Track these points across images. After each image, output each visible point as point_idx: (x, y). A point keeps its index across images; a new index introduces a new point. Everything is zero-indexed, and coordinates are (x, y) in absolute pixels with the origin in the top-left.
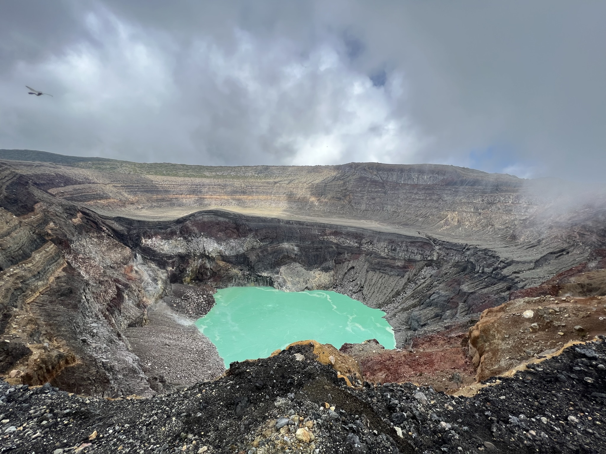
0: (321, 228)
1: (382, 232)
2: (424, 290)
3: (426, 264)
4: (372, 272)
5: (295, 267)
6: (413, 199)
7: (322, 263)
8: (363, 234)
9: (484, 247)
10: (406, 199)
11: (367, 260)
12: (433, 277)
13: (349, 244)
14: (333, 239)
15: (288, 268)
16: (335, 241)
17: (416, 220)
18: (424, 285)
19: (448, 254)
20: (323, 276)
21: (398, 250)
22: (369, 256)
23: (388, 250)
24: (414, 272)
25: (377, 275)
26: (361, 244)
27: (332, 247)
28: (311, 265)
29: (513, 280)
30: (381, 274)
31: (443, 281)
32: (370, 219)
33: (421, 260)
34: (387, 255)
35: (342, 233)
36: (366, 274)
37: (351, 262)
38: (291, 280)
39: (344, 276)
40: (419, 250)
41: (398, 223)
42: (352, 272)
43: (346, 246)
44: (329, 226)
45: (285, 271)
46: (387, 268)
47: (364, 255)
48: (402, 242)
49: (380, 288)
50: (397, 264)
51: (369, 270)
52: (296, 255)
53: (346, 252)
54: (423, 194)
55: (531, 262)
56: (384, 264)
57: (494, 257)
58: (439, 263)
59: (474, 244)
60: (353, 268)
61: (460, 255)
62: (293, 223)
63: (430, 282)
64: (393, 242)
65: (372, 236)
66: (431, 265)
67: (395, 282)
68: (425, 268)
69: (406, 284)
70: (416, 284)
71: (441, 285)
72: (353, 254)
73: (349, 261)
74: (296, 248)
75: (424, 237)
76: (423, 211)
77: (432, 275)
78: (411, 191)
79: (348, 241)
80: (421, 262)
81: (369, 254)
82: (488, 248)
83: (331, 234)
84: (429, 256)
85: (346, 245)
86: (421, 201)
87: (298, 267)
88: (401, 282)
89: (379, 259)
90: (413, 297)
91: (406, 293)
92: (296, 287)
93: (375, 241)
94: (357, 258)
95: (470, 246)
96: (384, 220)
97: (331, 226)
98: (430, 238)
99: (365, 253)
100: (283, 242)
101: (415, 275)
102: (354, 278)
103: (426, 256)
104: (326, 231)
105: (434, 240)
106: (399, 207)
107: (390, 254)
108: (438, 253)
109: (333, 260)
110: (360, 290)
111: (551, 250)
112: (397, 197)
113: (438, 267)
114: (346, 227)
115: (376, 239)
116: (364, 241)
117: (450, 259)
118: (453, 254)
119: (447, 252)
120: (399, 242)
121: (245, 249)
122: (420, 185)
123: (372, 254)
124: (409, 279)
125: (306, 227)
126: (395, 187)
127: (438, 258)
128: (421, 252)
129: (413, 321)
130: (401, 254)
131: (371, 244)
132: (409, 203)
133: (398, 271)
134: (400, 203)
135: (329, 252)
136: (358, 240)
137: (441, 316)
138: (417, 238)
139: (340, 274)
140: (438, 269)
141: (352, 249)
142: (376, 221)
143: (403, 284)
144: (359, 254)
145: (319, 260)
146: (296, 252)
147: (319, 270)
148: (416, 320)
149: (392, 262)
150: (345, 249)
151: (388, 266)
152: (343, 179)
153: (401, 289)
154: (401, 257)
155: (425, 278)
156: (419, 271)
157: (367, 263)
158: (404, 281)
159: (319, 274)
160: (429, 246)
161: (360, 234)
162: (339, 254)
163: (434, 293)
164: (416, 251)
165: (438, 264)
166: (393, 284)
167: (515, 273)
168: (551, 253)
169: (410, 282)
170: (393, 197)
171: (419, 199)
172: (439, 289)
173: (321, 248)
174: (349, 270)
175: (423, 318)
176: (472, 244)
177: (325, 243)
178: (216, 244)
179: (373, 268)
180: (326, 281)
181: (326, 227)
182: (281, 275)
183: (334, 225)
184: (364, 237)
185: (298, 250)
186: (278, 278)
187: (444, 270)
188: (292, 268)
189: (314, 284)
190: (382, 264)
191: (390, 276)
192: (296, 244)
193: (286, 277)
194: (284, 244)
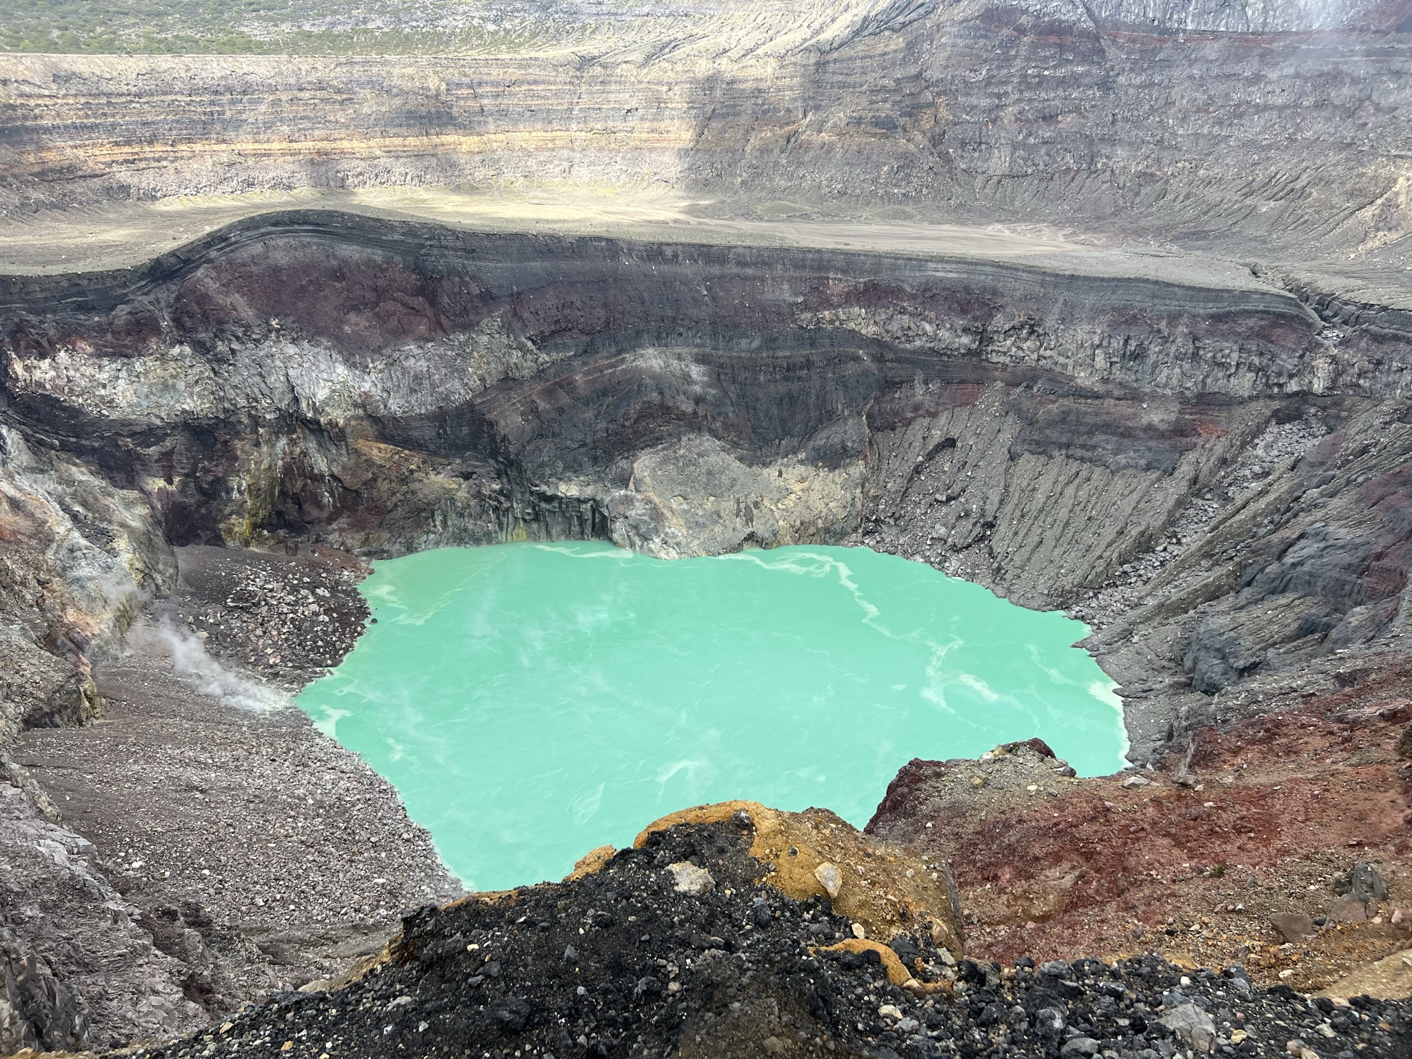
0: (807, 274)
1: (1086, 278)
2: (1259, 525)
3: (1275, 413)
4: (1033, 458)
5: (700, 455)
6: (1238, 106)
7: (815, 429)
8: (995, 292)
10: (1203, 109)
11: (1011, 408)
12: (1303, 469)
13: (935, 338)
15: (666, 461)
16: (870, 330)
17: (1245, 211)
19: (1379, 363)
20: (817, 485)
21: (1153, 358)
22: (1021, 389)
23: (1108, 356)
24: (1219, 449)
25: (1056, 470)
26: (984, 338)
27: (857, 359)
28: (767, 441)
30: (1074, 466)
31: (1349, 482)
32: (1030, 217)
33: (1257, 397)
34: (1104, 381)
35: (900, 290)
36: (1007, 470)
37: (943, 419)
38: (685, 506)
39: (911, 480)
40: (1249, 352)
41: (1162, 232)
42: (946, 463)
43: (921, 351)
44: (840, 261)
45: (654, 470)
46: (1099, 438)
47: (999, 384)
48: (1173, 319)
49: (1066, 525)
50: (1145, 421)
51: (1018, 449)
52: (698, 400)
53: (919, 377)
54: (1288, 82)
56: (1089, 420)
58: (1335, 404)
60: (950, 443)
63: (1291, 491)
64: (1133, 320)
65: (1037, 299)
66: (1299, 417)
67: (1135, 496)
68: (1273, 428)
69: (1180, 503)
71: (1336, 502)
72: (949, 382)
73: (934, 415)
74: (696, 371)
75: (1277, 288)
77: (1297, 461)
78: (1228, 69)
79: (928, 328)
80: (1253, 404)
81: (1023, 378)
83: (850, 297)
84: (1291, 376)
85: (918, 343)
86: (1275, 114)
87: (711, 452)
88: (1159, 496)
89: (1065, 401)
90: (1208, 555)
91: (1178, 542)
92: (704, 535)
93: (1050, 322)
94: (968, 402)
96: (1095, 220)
97: (849, 262)
98: (1302, 296)
99: (1007, 375)
100: (641, 346)
101: (1224, 462)
102: (956, 489)
103: (1280, 374)
104: (827, 286)
105: (1324, 303)
106: (1166, 156)
107: (1118, 374)
108: (1334, 360)
109: (859, 414)
110: (980, 539)
112: (1161, 102)
113: (1332, 422)
114: (918, 262)
115: (1056, 309)
116: (1000, 321)
117: (1387, 385)
118: (1403, 360)
119: (1378, 356)
120: (1160, 318)
121: (475, 382)
123: (1034, 379)
124: (1195, 481)
125: (737, 270)
126: (1155, 51)
127: (1334, 381)
128: (1256, 361)
129: (1202, 654)
130: (1166, 372)
131: (1032, 332)
132: (1216, 131)
133: (1150, 449)
134: (1174, 135)
135: (843, 382)
136: (975, 319)
137: (1328, 627)
138: (1245, 295)
139: (890, 474)
140: (1330, 430)
141: (944, 365)
142: (1057, 224)
143: (1171, 502)
144: (979, 382)
145: (798, 418)
146: (698, 389)
147: (801, 462)
148: (1218, 650)
149: (1125, 408)
150: (916, 363)
151: (1108, 428)
152: (904, 25)
153: (1159, 523)
154: (1166, 386)
155: (1264, 474)
156: (1243, 446)
157: (1010, 419)
158: (1175, 487)
159: (803, 480)
160: (1295, 330)
161: (984, 290)
162: (890, 385)
163: (1303, 535)
164: (1235, 355)
165: (1332, 411)
166: (1127, 505)
169: (1198, 494)
170: (1139, 102)
171: (1266, 108)
172: (1327, 519)
173: (808, 364)
174: (930, 457)
175: (1248, 642)
177: (827, 342)
179: (1038, 443)
180: (832, 505)
181: (828, 269)
182: (637, 491)
183: (866, 254)
184: (1000, 301)
185: (706, 379)
186: (628, 501)
187: (1355, 433)
188: (683, 456)
189: (781, 523)
190: (1079, 423)
191: (1113, 473)
192: (695, 350)
193: (659, 496)
194: (642, 356)
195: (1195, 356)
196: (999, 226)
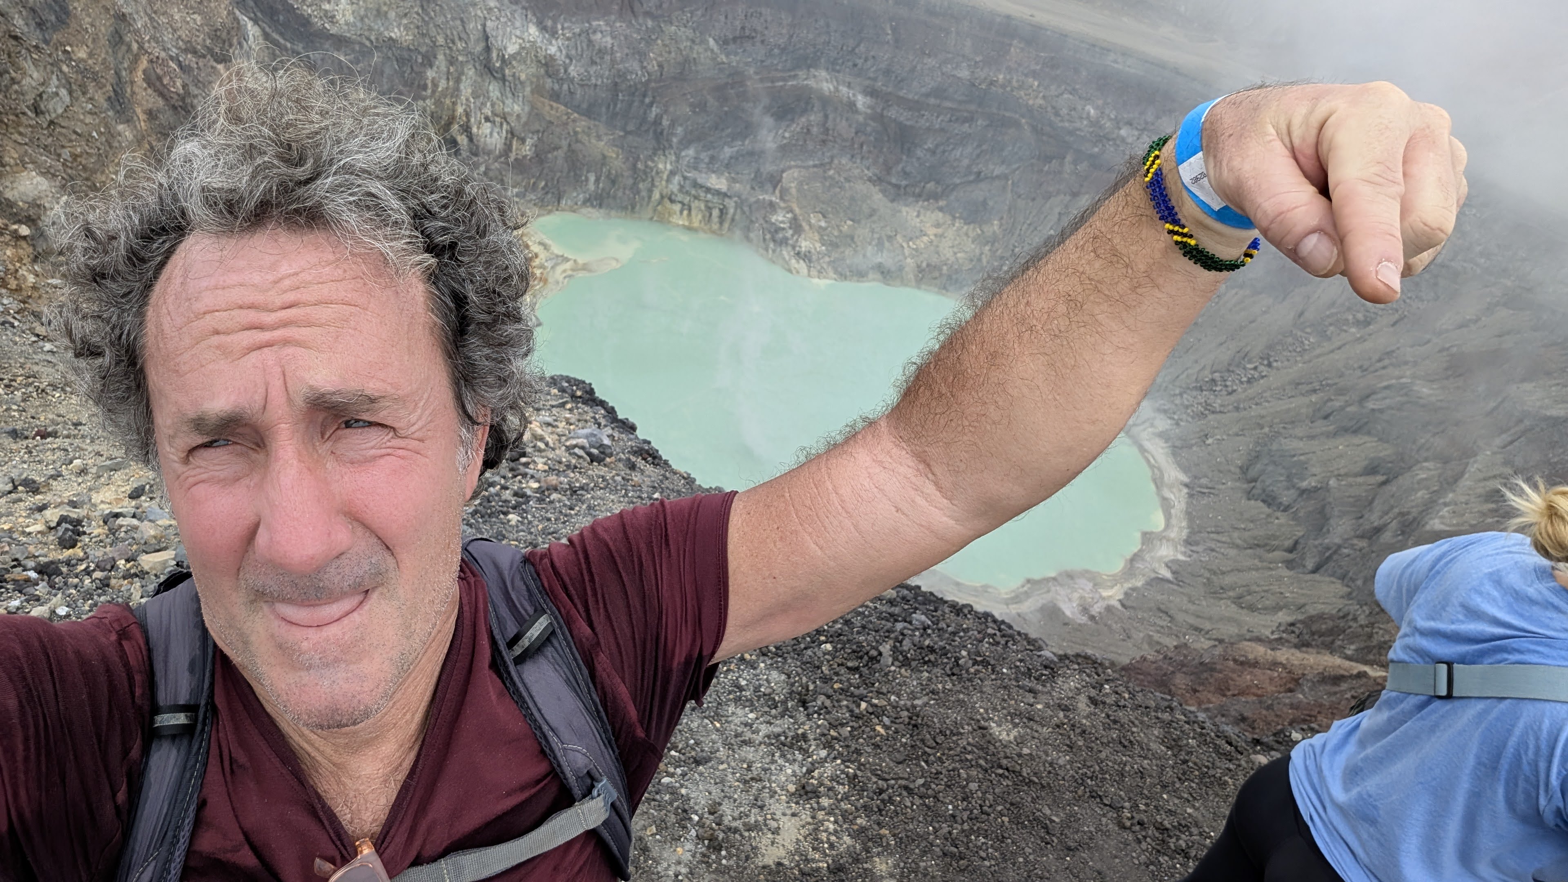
0: (992, 36)
5: (847, 180)
8: (1167, 95)
15: (814, 176)
16: (1037, 103)
20: (950, 233)
27: (1018, 125)
28: (910, 182)
35: (1077, 70)
38: (823, 224)
43: (1078, 134)
44: (1025, 31)
45: (801, 184)
52: (858, 128)
53: (1070, 156)
72: (1097, 168)
74: (861, 101)
87: (858, 179)
91: (1269, 365)
100: (816, 68)
114: (1101, 50)
146: (860, 118)
159: (938, 225)
161: (1155, 89)
163: (1386, 387)
177: (994, 103)
180: (959, 255)
181: (1013, 37)
182: (782, 198)
185: (869, 111)
188: (832, 178)
189: (909, 260)
192: (867, 82)
193: (801, 208)
194: (815, 76)
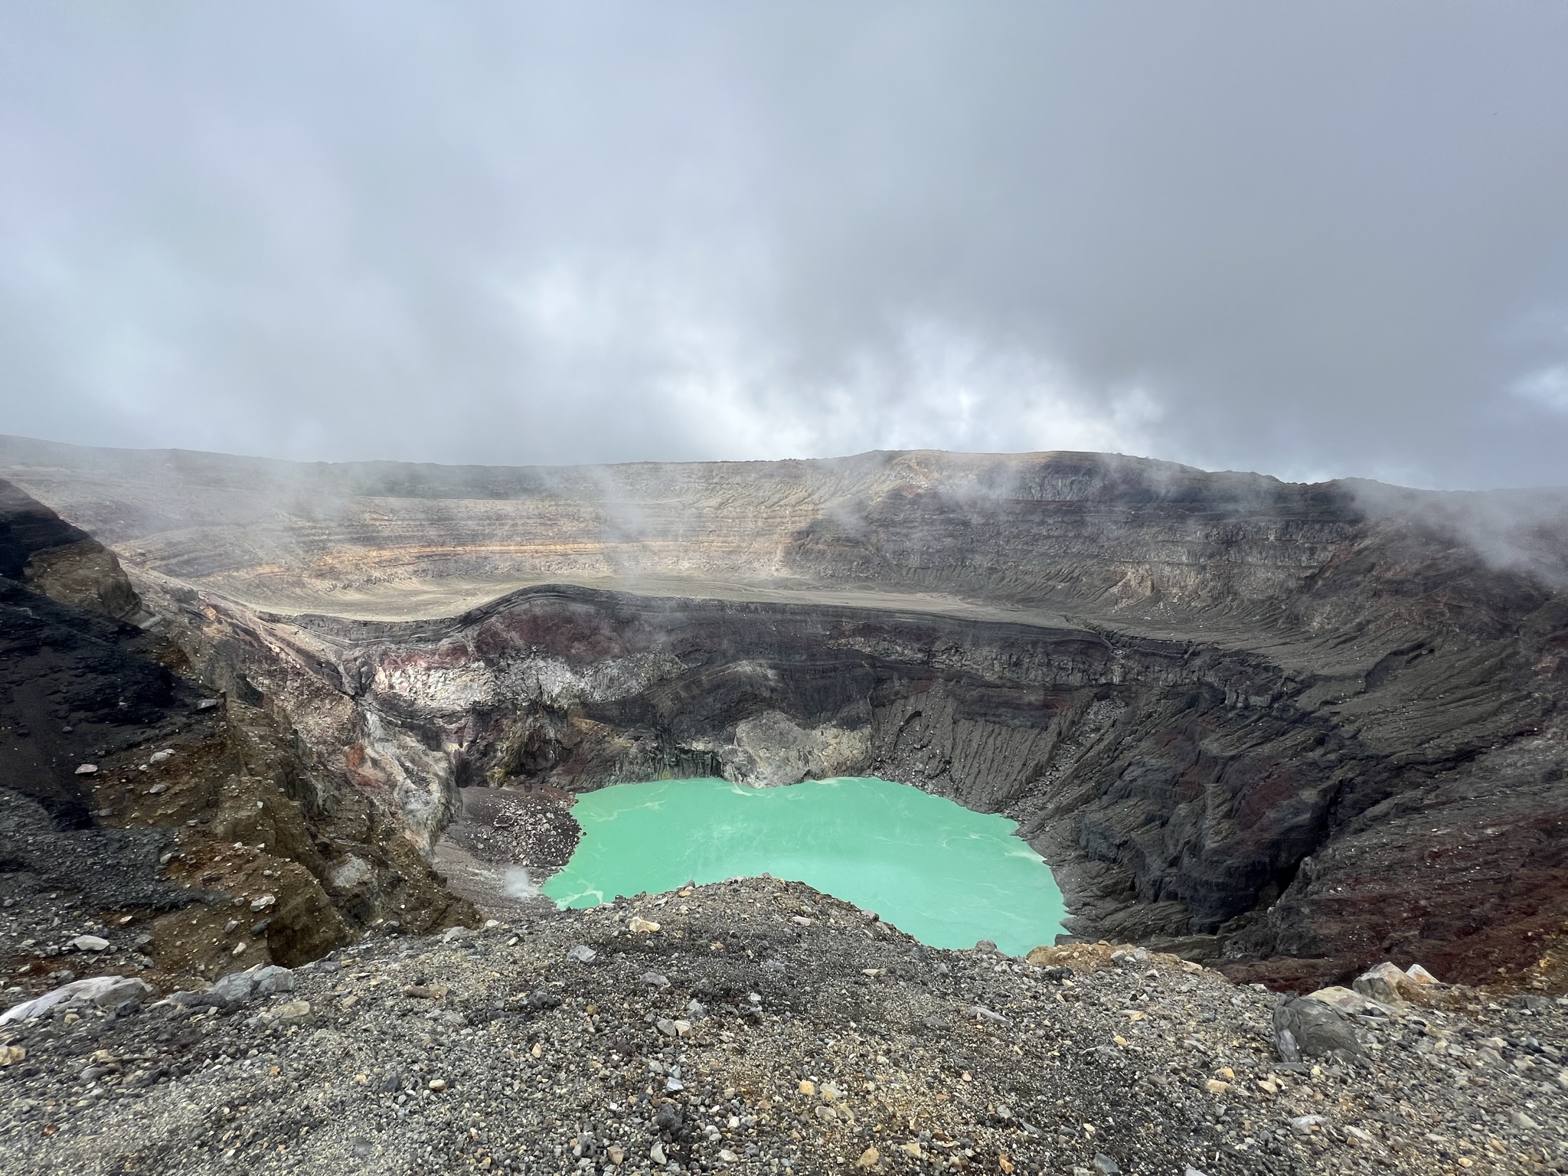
0: (830, 619)
1: (983, 622)
2: (1102, 759)
3: (1096, 695)
4: (966, 722)
5: (775, 723)
6: (1034, 536)
7: (841, 706)
8: (934, 630)
9: (1236, 646)
10: (1017, 537)
11: (949, 694)
12: (1119, 726)
13: (902, 654)
14: (860, 644)
15: (755, 727)
17: (1049, 589)
18: (1102, 746)
19: (1147, 667)
20: (845, 740)
22: (952, 683)
23: (1001, 664)
24: (1070, 715)
25: (981, 729)
26: (930, 654)
27: (862, 666)
28: (811, 714)
29: (1326, 720)
30: (990, 727)
31: (1147, 733)
32: (935, 589)
33: (1084, 687)
34: (1000, 678)
35: (882, 628)
36: (953, 729)
37: (912, 700)
38: (768, 755)
39: (898, 736)
40: (1078, 662)
41: (1010, 597)
42: (917, 726)
43: (896, 661)
44: (848, 612)
45: (748, 733)
46: (1002, 710)
47: (941, 680)
48: (1034, 644)
49: (993, 761)
50: (1026, 700)
51: (957, 717)
52: (773, 690)
53: (895, 676)
54: (1058, 525)
55: (1357, 676)
56: (994, 700)
57: (1266, 669)
58: (1127, 690)
59: (1206, 639)
60: (918, 714)
61: (1178, 669)
62: (756, 609)
63: (1115, 738)
64: (1013, 645)
65: (958, 633)
66: (1108, 697)
67: (1028, 743)
68: (1096, 704)
69: (1055, 747)
70: (1079, 745)
71: (1143, 744)
72: (913, 679)
73: (906, 698)
74: (770, 673)
75: (1081, 627)
76: (1065, 566)
77: (1115, 722)
79: (899, 649)
80: (1083, 690)
81: (954, 677)
82: (1244, 648)
83: (857, 632)
84: (1101, 675)
85: (893, 657)
86: (1055, 540)
87: (781, 721)
88: (1042, 743)
89: (980, 689)
90: (1077, 777)
91: (1057, 770)
92: (781, 773)
93: (967, 646)
94: (925, 690)
95: (1199, 645)
96: (970, 592)
97: (853, 613)
98: (1098, 632)
99: (945, 675)
101: (1073, 723)
102: (925, 741)
103: (1095, 674)
104: (842, 626)
105: (1110, 635)
106: (1001, 559)
107: (1008, 675)
108: (1122, 665)
109: (865, 698)
110: (944, 771)
111: (1394, 647)
112: (995, 532)
113: (1128, 700)
114: (890, 613)
115: (969, 639)
116: (938, 646)
117: (1154, 679)
118: (1160, 665)
119: (1147, 664)
120: (1027, 644)
121: (644, 682)
122: (1048, 503)
123: (961, 677)
124: (1060, 734)
125: (790, 617)
127: (1124, 677)
128: (1082, 666)
129: (1089, 837)
130: (1034, 673)
131: (957, 651)
132: (1025, 547)
133: (1032, 716)
134: (1004, 549)
135: (854, 679)
136: (925, 644)
138: (1070, 632)
139: (886, 732)
140: (1127, 705)
141: (909, 669)
142: (955, 593)
143: (1049, 746)
144: (929, 679)
145: (830, 700)
146: (772, 683)
147: (834, 726)
148: (1101, 834)
149: (1015, 693)
150: (892, 668)
151: (1006, 704)
153: (1045, 759)
154: (1035, 680)
155: (1098, 729)
156: (1082, 713)
157: (950, 699)
158: (1049, 739)
159: (836, 737)
160: (1099, 650)
161: (928, 628)
162: (880, 681)
163: (1130, 765)
164: (1070, 664)
165: (1126, 694)
166: (1025, 748)
167: (1326, 703)
168: (1395, 653)
169: (1063, 741)
170: (984, 533)
171: (1050, 537)
172: (1141, 754)
173: (835, 669)
174: (907, 722)
175: (1118, 828)
176: (1201, 640)
178: (568, 675)
179: (968, 713)
180: (854, 752)
181: (841, 617)
182: (739, 746)
183: (863, 609)
184: (938, 635)
185: (776, 678)
186: (734, 752)
187: (1143, 706)
188: (765, 724)
189: (825, 763)
190: (990, 702)
191: (1013, 730)
192: (770, 662)
193: (752, 749)
194: (740, 665)
195: (1049, 664)
196: (922, 594)
